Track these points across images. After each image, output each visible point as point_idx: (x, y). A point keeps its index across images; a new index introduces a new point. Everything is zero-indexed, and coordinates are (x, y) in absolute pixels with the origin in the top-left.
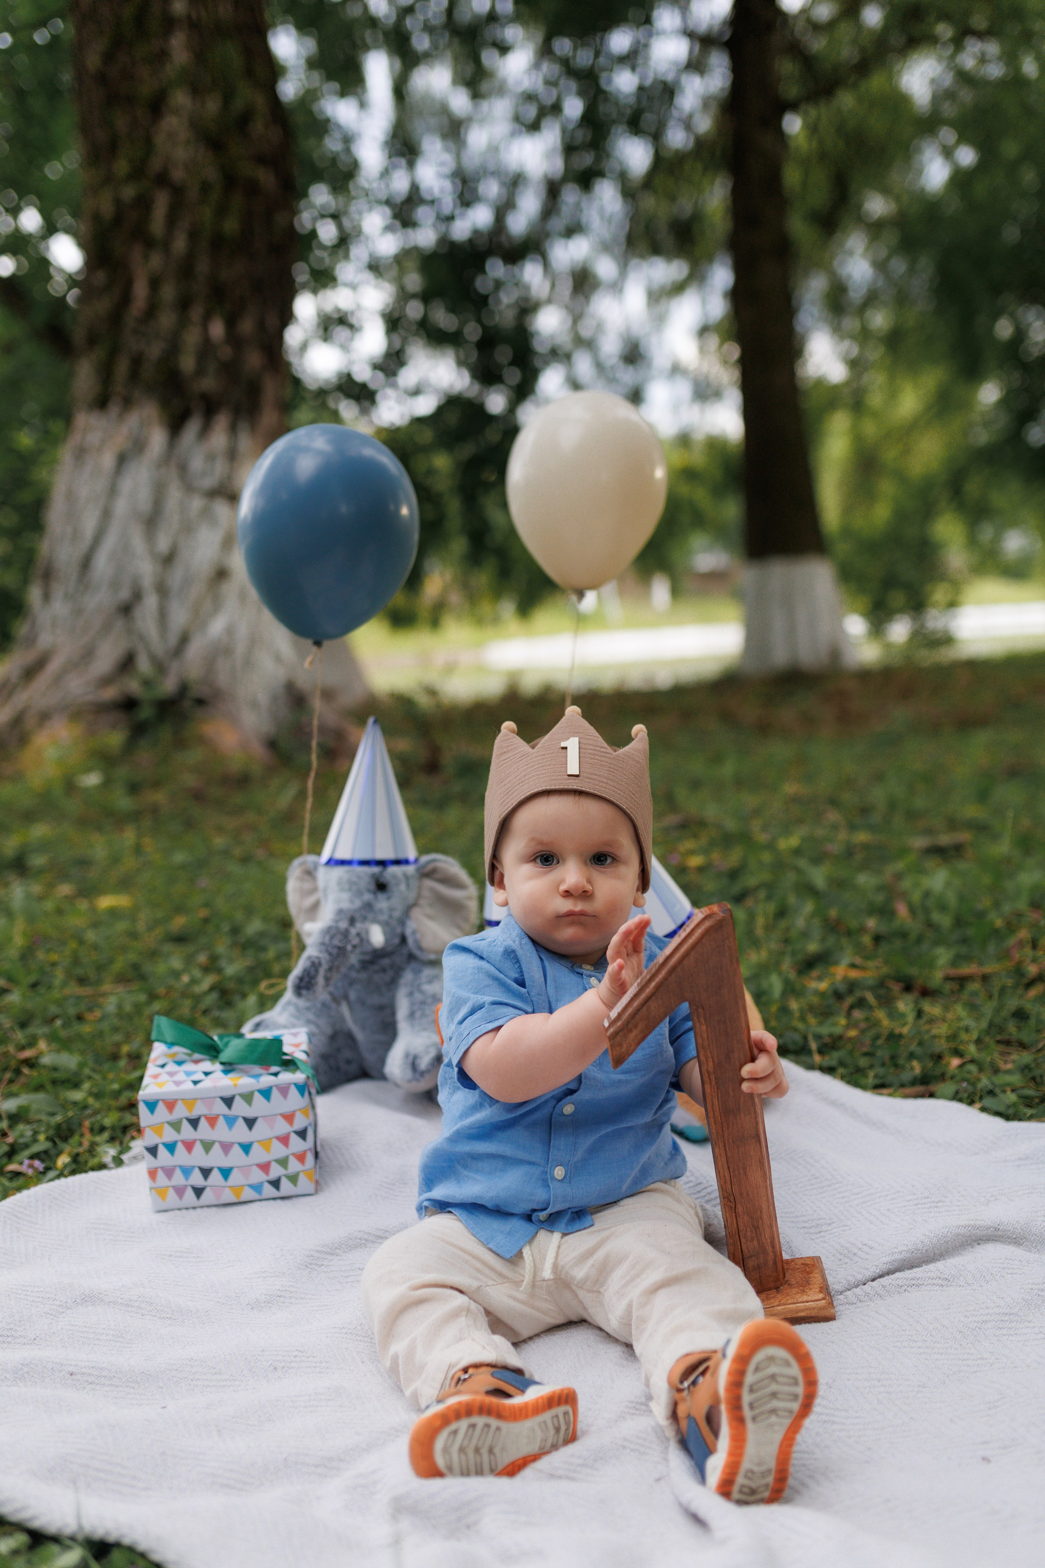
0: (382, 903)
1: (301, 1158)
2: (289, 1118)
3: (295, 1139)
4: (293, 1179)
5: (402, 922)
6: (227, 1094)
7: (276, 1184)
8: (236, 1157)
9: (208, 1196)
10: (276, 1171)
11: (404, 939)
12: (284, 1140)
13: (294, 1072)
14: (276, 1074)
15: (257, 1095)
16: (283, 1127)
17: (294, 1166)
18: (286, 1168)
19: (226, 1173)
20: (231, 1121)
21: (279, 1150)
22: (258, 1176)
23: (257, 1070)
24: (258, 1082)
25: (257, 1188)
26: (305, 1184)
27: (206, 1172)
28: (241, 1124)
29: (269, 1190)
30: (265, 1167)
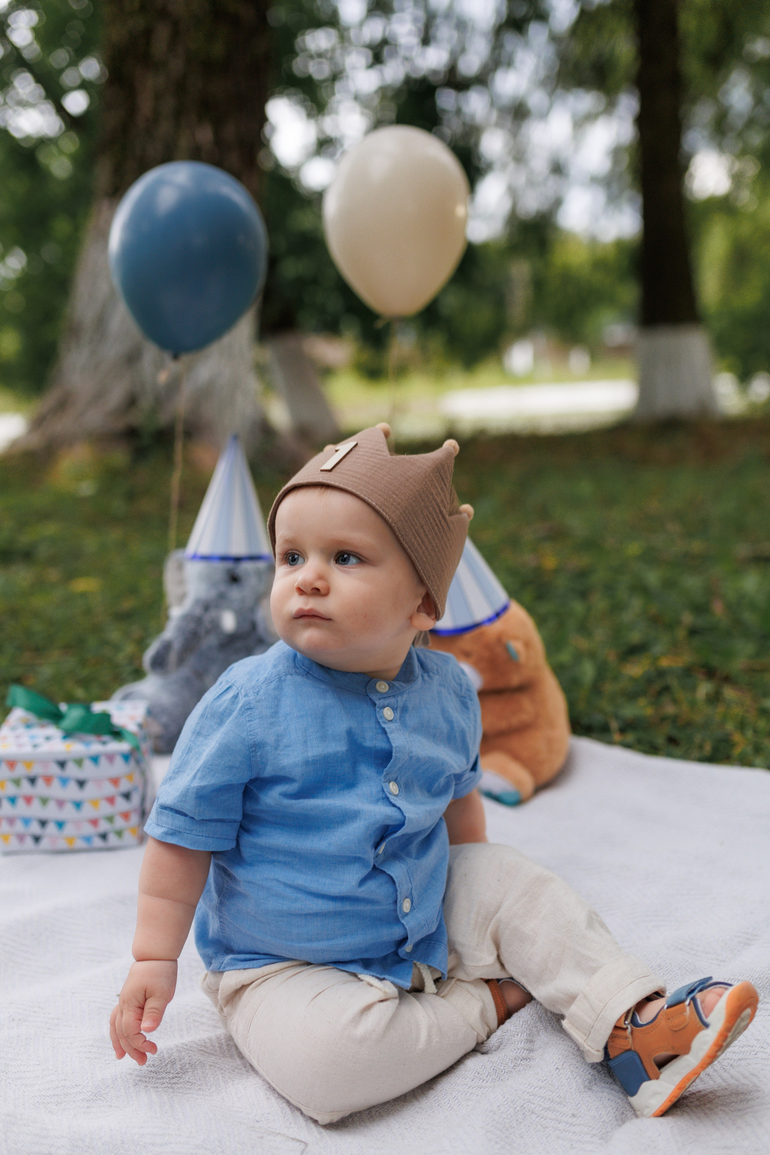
0: (235, 593)
1: (126, 816)
2: (115, 782)
3: (120, 800)
4: (119, 833)
5: (253, 610)
6: (61, 758)
7: (104, 836)
8: (69, 812)
9: (45, 843)
10: (104, 826)
11: (254, 626)
12: (111, 800)
13: (120, 742)
14: (105, 743)
17: (119, 823)
18: (112, 824)
19: (61, 825)
20: (64, 781)
21: (106, 809)
22: (88, 829)
24: (89, 749)
25: (88, 839)
26: (129, 838)
27: (43, 823)
28: (73, 784)
29: (98, 842)
30: (94, 822)
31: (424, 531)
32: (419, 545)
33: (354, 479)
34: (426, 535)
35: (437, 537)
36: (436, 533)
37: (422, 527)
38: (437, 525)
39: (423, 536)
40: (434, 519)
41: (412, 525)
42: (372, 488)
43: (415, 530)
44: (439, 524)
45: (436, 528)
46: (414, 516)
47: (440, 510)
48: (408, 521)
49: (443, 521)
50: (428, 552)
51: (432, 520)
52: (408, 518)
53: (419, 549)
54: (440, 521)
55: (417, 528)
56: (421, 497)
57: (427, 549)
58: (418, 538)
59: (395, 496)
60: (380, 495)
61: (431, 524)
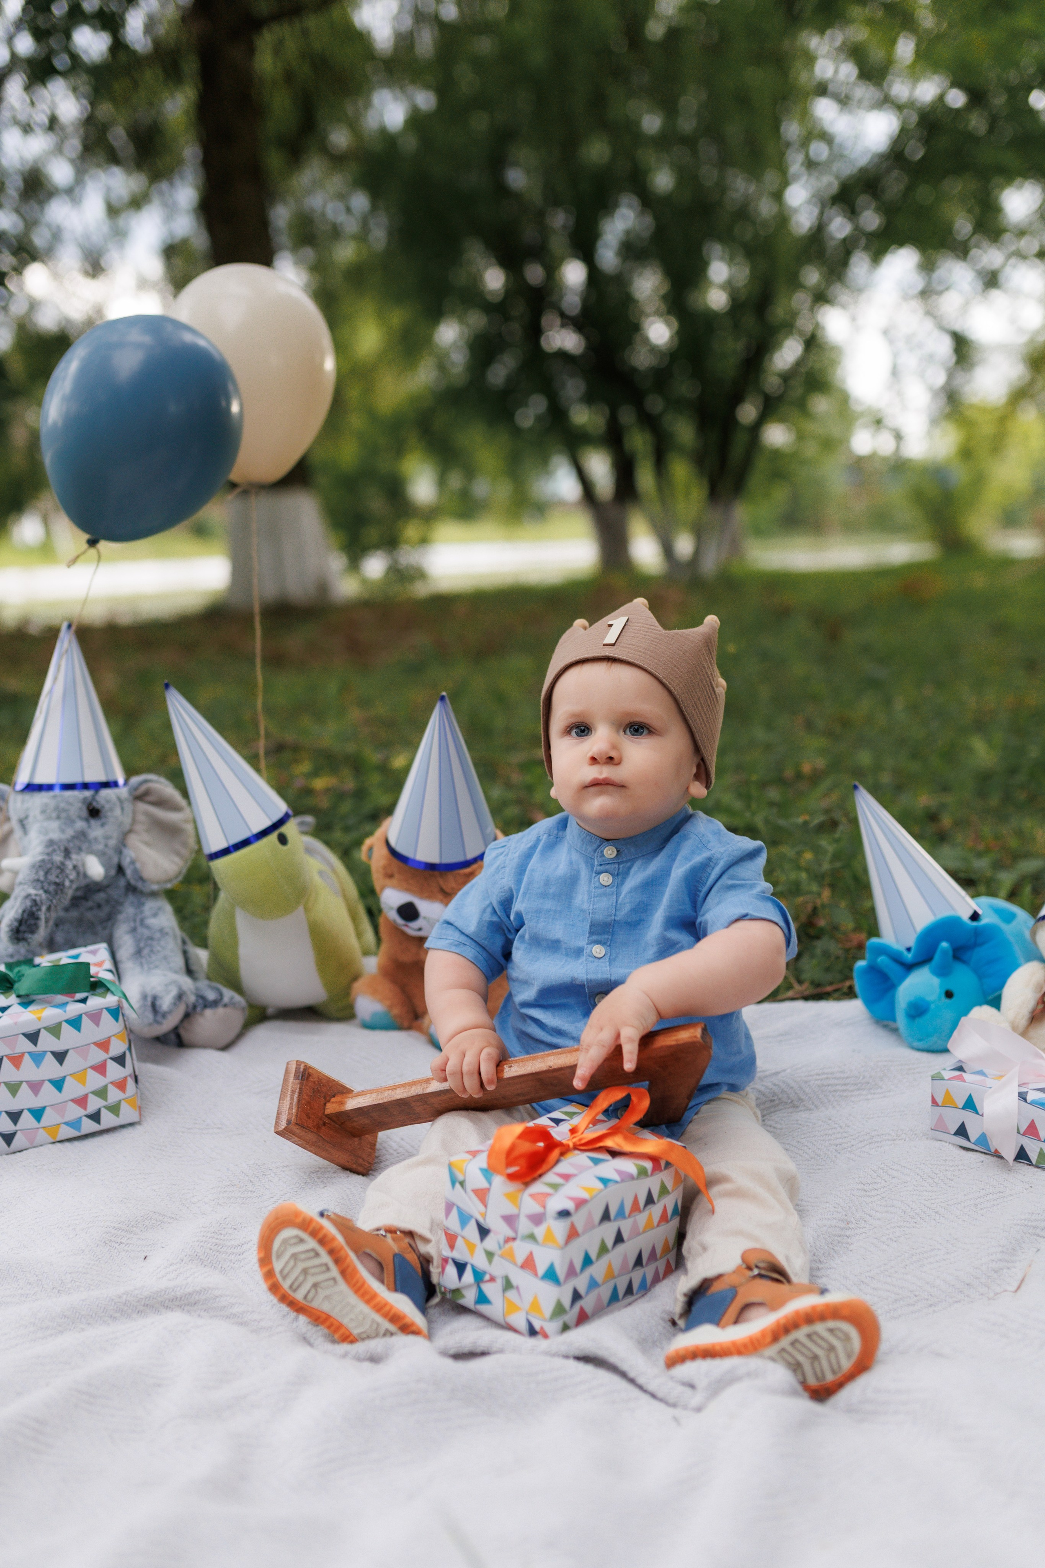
0: (96, 831)
1: (121, 1085)
2: (104, 1045)
3: (112, 1066)
4: (115, 1109)
5: (119, 851)
6: (31, 1029)
7: (95, 1117)
8: (48, 1093)
9: (19, 1141)
10: (94, 1104)
11: (120, 870)
12: (101, 1069)
13: (103, 996)
14: (84, 1001)
15: (65, 1026)
16: (98, 1056)
17: (114, 1095)
18: (105, 1099)
19: (38, 1114)
20: (38, 1058)
21: (95, 1081)
22: (76, 1112)
23: (61, 998)
24: (65, 1011)
25: (75, 1124)
26: (127, 1113)
27: (15, 1116)
28: (50, 1059)
29: (89, 1126)
30: (82, 1102)
31: (701, 703)
32: (698, 717)
33: (640, 654)
34: (702, 707)
35: (710, 708)
36: (708, 705)
37: (699, 699)
38: (709, 697)
39: (700, 708)
40: (707, 692)
41: (692, 697)
42: (656, 661)
43: (694, 702)
44: (710, 696)
45: (709, 700)
46: (693, 689)
47: (711, 682)
48: (689, 693)
49: (713, 694)
50: (704, 723)
51: (705, 693)
52: (689, 690)
53: (698, 720)
54: (711, 693)
55: (695, 700)
56: (697, 670)
57: (703, 720)
58: (697, 710)
59: (677, 670)
60: (664, 669)
61: (705, 696)
